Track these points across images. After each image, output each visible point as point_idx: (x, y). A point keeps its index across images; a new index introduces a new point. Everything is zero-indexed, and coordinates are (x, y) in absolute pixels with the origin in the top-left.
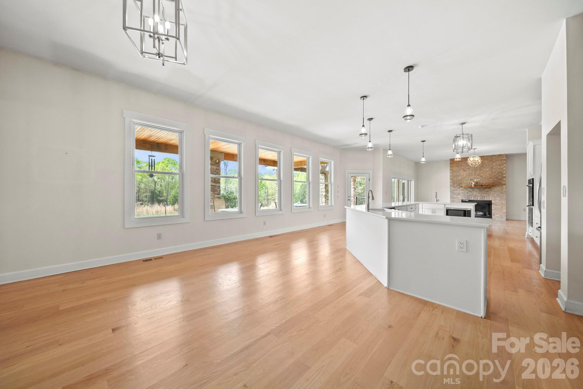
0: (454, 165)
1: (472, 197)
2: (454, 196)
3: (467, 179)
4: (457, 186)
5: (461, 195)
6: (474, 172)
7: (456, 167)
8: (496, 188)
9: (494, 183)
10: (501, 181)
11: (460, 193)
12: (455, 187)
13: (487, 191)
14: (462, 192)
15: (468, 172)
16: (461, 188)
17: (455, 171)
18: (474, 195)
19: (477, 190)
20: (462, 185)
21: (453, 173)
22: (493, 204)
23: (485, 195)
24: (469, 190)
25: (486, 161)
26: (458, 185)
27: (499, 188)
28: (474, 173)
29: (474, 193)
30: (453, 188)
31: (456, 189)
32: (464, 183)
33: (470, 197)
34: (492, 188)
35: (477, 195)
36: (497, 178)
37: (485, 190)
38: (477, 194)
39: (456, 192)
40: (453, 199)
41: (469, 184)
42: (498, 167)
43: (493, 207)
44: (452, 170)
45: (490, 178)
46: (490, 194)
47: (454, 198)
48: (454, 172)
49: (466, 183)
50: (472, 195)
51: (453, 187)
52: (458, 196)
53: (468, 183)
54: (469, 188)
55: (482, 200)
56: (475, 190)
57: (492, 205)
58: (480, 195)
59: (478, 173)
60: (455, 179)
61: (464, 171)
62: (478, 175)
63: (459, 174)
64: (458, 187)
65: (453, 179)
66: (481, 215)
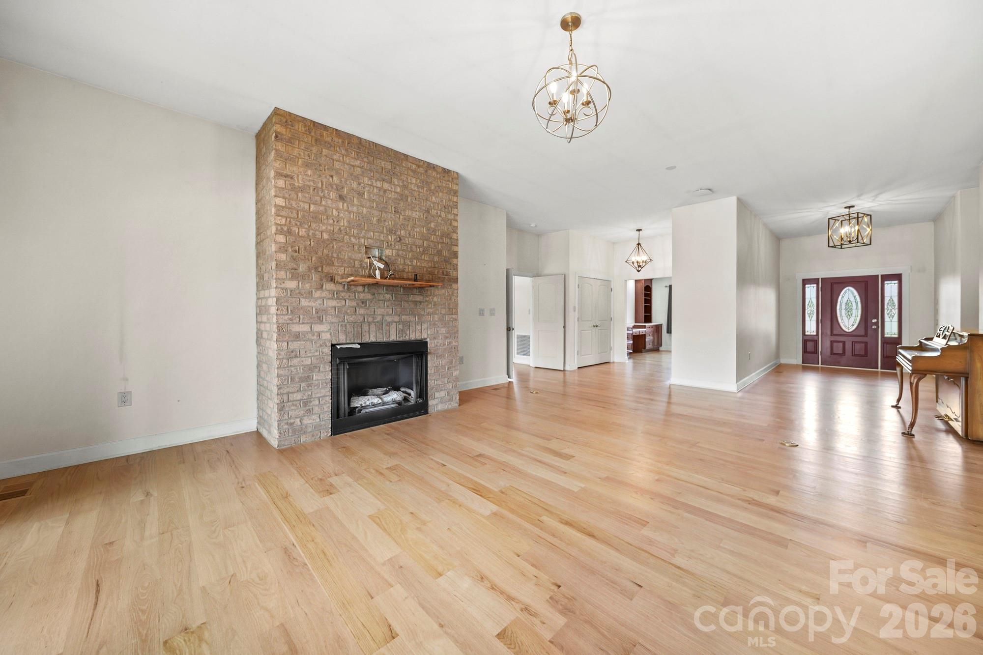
0: (296, 152)
1: (373, 328)
2: (296, 328)
3: (353, 240)
4: (310, 269)
5: (330, 319)
6: (376, 213)
7: (307, 165)
8: (437, 292)
9: (431, 273)
10: (448, 266)
11: (325, 311)
12: (304, 277)
13: (416, 303)
14: (333, 303)
15: (355, 209)
16: (330, 286)
17: (302, 189)
18: (379, 318)
19: (388, 296)
20: (332, 270)
21: (293, 195)
22: (431, 353)
23: (412, 319)
24: (362, 296)
25: (414, 181)
26: (316, 269)
27: (443, 291)
28: (379, 221)
29: (379, 311)
30: (292, 284)
31: (307, 286)
32: (343, 261)
33: (366, 327)
34: (429, 293)
35: (389, 319)
36: (439, 252)
37: (411, 297)
38: (388, 315)
39: (304, 303)
40: (294, 345)
41: (361, 266)
42: (443, 214)
43: (432, 362)
44: (286, 176)
45: (424, 253)
46: (423, 315)
47: (297, 337)
48: (293, 188)
49: (350, 258)
50: (370, 319)
51: (292, 279)
52: (317, 328)
53: (357, 264)
54: (360, 289)
55: (401, 339)
56: (381, 297)
57: (429, 357)
58: (396, 319)
59: (389, 224)
60: (302, 232)
61: (341, 198)
62: (391, 231)
63: (322, 208)
64: (315, 277)
65: (289, 232)
66: (394, 401)
